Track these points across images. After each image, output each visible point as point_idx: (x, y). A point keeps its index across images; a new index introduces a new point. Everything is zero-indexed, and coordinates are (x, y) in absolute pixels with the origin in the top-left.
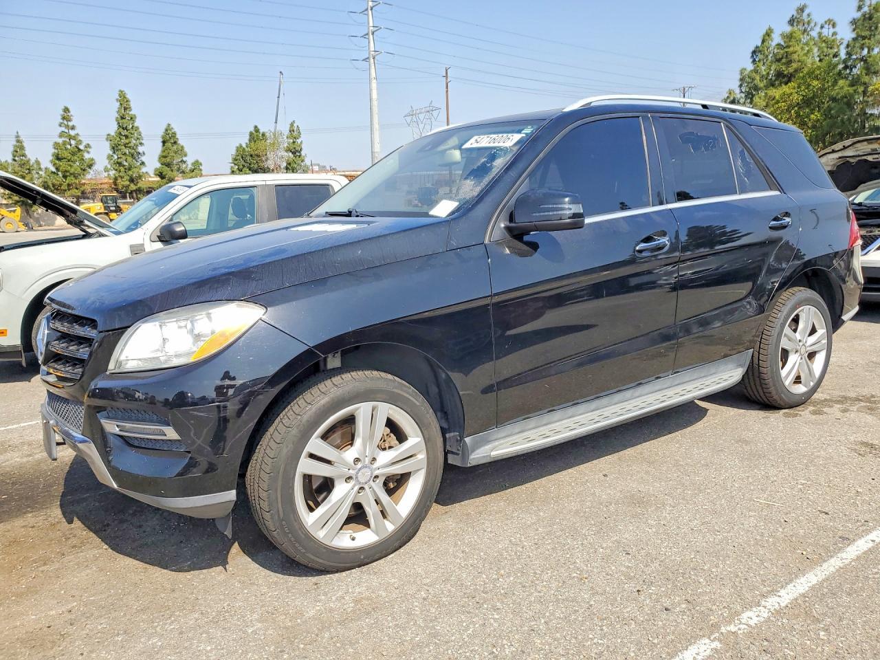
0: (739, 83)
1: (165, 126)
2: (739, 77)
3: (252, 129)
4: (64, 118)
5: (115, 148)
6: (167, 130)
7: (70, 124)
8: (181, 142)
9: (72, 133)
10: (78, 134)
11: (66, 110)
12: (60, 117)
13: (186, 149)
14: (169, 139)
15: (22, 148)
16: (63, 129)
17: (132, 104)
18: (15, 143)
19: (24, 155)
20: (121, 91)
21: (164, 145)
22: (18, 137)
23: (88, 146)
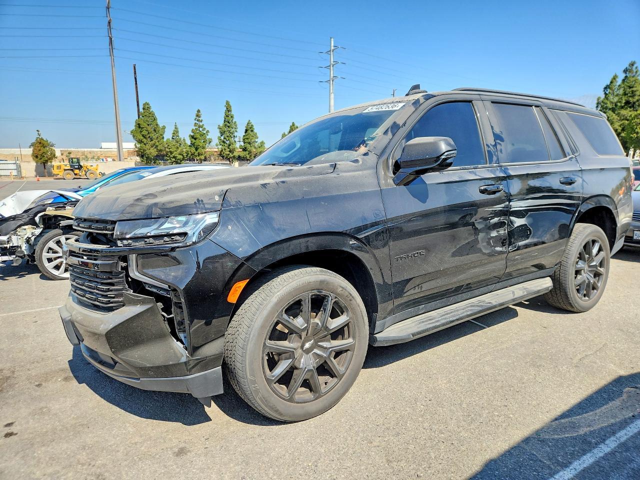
0: (596, 106)
1: (247, 122)
2: (596, 102)
3: (291, 124)
4: (197, 116)
5: (222, 133)
6: (248, 124)
7: (200, 119)
8: (255, 131)
9: (201, 124)
10: (203, 125)
11: (199, 111)
12: (195, 115)
13: (258, 135)
14: (249, 129)
15: (177, 132)
16: (196, 122)
17: (233, 109)
18: (174, 129)
19: (178, 136)
20: (227, 101)
21: (246, 132)
22: (176, 126)
23: (208, 132)
